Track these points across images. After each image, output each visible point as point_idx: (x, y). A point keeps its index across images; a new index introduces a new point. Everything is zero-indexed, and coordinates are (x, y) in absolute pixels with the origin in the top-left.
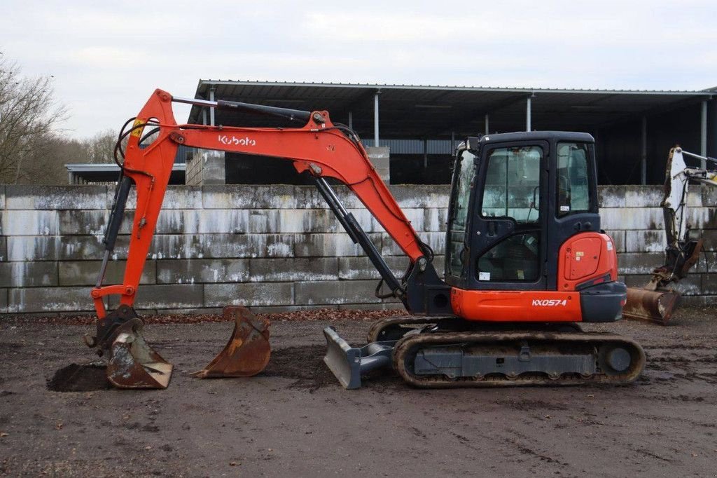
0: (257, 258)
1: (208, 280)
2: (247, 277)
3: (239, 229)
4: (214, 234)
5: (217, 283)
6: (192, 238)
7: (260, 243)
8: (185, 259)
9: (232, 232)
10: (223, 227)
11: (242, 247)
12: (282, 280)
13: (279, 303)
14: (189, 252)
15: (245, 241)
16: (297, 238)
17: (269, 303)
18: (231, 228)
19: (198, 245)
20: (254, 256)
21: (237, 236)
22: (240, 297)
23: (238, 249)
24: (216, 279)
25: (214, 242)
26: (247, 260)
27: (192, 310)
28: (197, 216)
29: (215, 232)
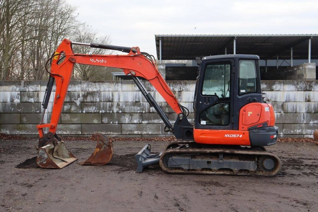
0: (145, 113)
1: (124, 122)
2: (141, 121)
3: (137, 100)
4: (126, 102)
5: (128, 124)
6: (117, 104)
7: (147, 106)
8: (114, 113)
9: (134, 101)
10: (130, 99)
11: (139, 108)
12: (156, 123)
13: (154, 133)
14: (115, 110)
15: (140, 105)
16: (163, 104)
17: (150, 133)
18: (134, 100)
19: (119, 107)
20: (144, 112)
21: (136, 103)
22: (138, 130)
23: (137, 109)
24: (127, 122)
25: (126, 105)
26: (141, 114)
27: (117, 135)
28: (119, 94)
29: (127, 101)
